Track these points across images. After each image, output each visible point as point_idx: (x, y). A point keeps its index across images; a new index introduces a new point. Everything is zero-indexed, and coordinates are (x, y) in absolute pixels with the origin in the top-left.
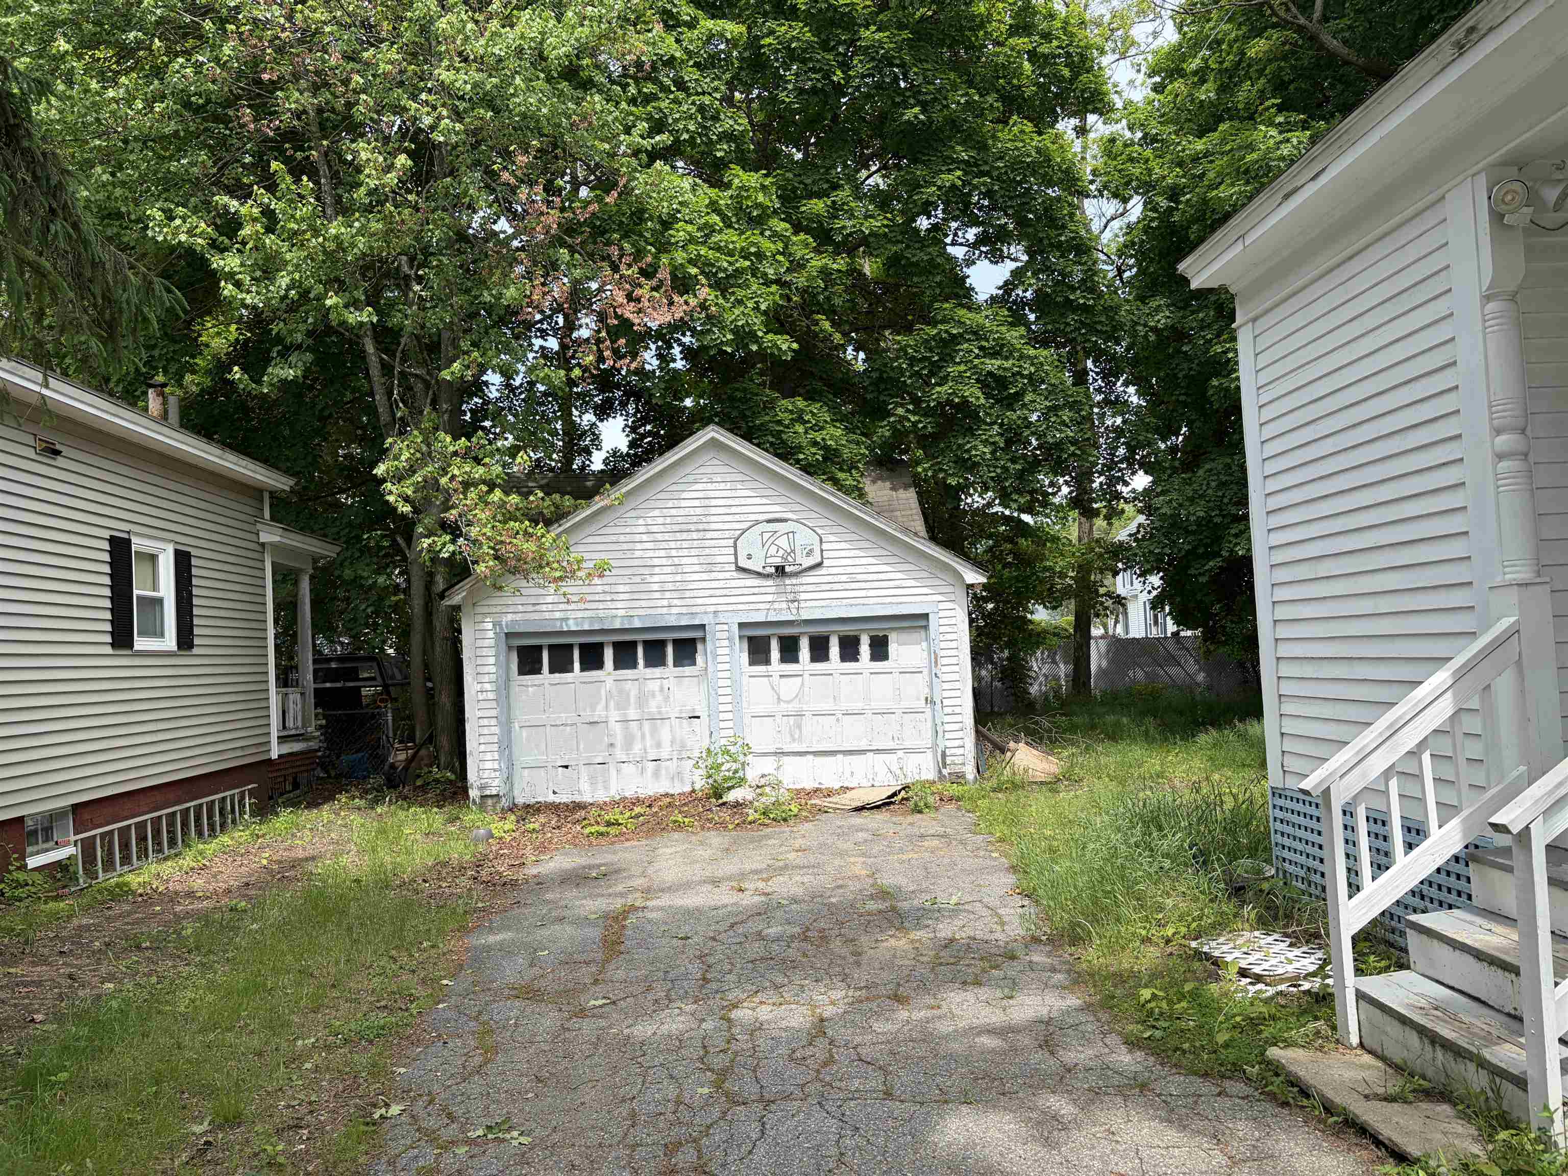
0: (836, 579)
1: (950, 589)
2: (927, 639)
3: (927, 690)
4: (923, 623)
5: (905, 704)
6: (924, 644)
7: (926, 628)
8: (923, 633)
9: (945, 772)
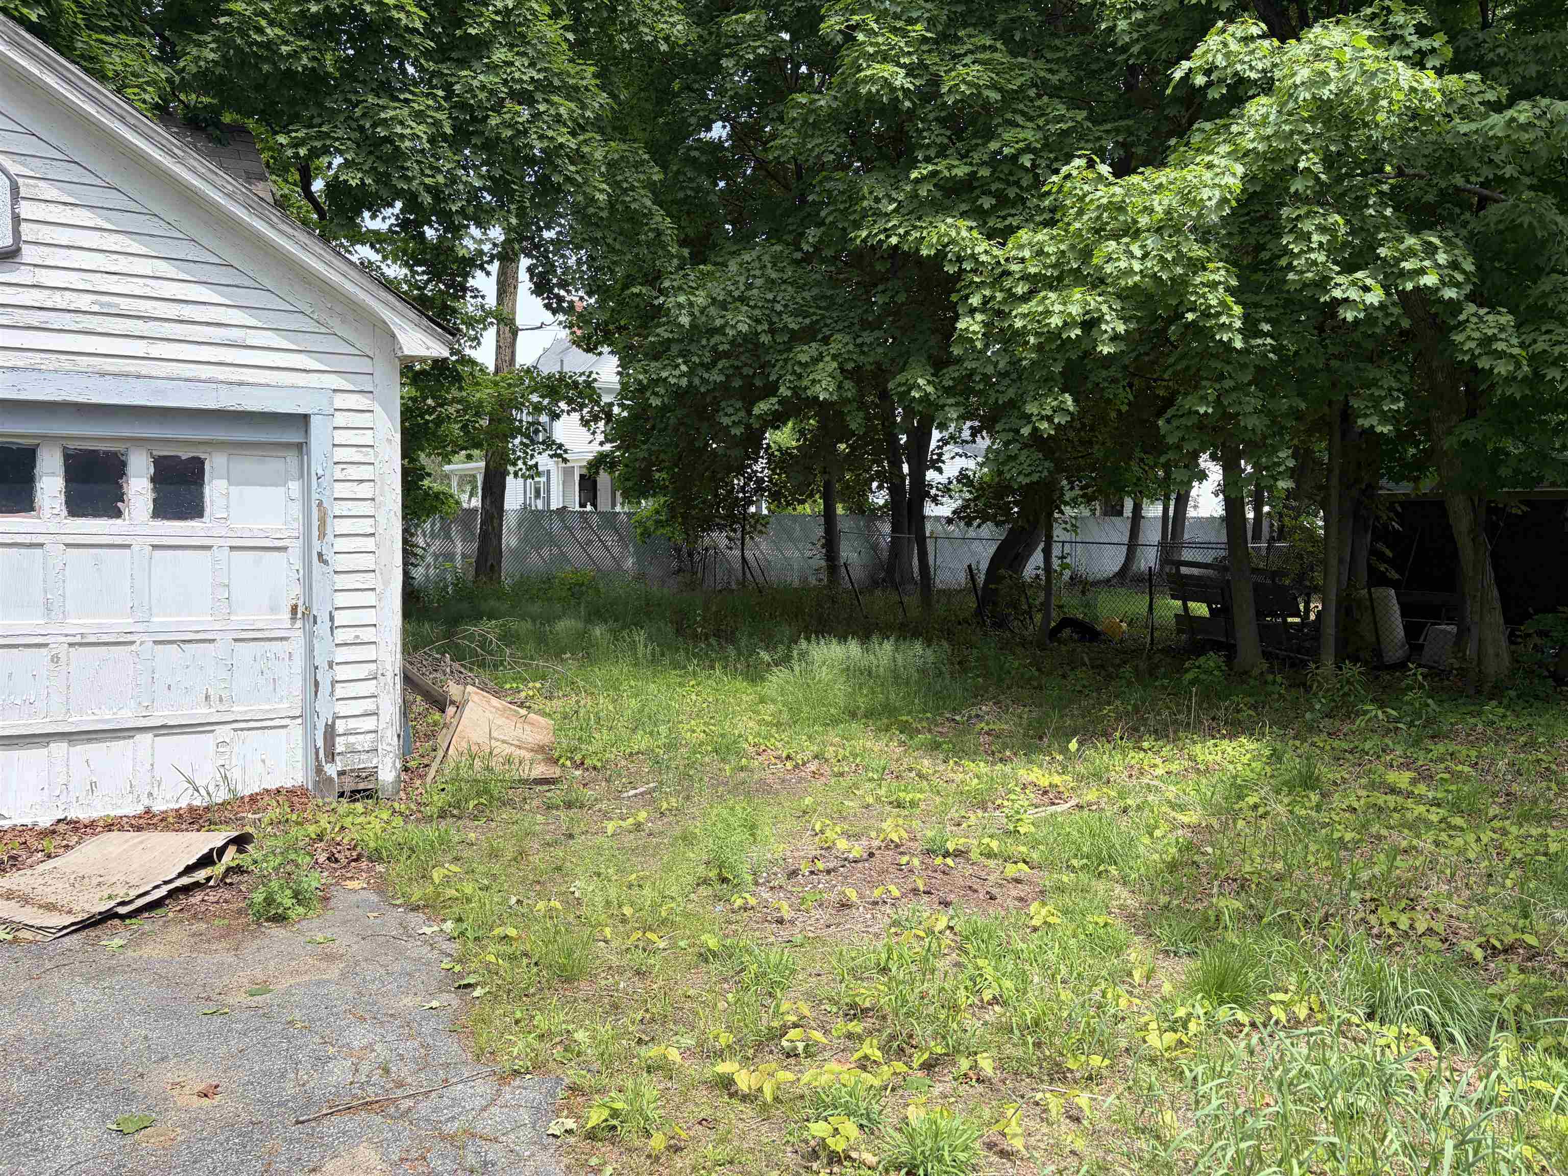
0: (58, 300)
1: (364, 365)
2: (304, 473)
3: (297, 590)
4: (294, 437)
5: (241, 619)
6: (295, 487)
7: (301, 448)
8: (292, 460)
9: (331, 770)
